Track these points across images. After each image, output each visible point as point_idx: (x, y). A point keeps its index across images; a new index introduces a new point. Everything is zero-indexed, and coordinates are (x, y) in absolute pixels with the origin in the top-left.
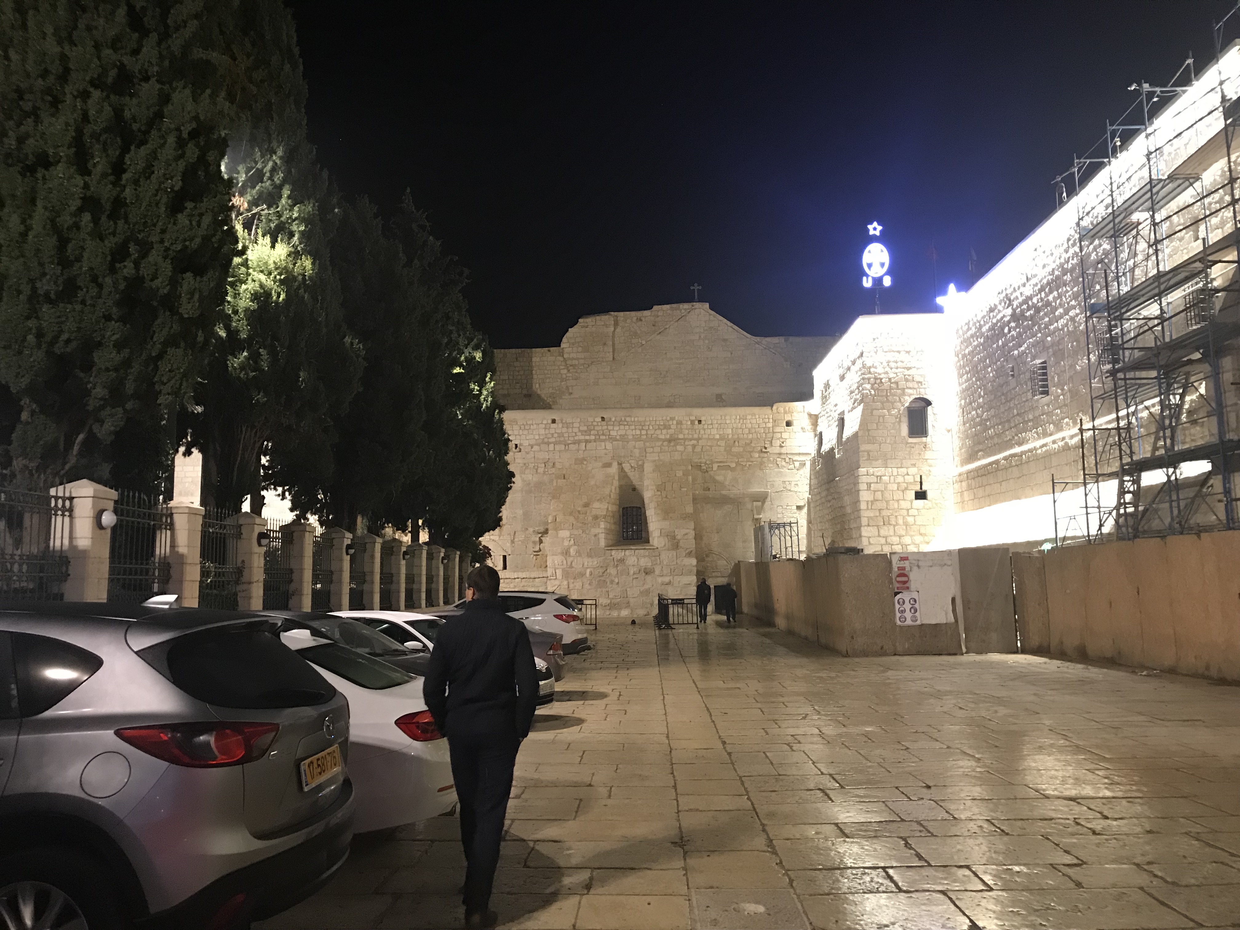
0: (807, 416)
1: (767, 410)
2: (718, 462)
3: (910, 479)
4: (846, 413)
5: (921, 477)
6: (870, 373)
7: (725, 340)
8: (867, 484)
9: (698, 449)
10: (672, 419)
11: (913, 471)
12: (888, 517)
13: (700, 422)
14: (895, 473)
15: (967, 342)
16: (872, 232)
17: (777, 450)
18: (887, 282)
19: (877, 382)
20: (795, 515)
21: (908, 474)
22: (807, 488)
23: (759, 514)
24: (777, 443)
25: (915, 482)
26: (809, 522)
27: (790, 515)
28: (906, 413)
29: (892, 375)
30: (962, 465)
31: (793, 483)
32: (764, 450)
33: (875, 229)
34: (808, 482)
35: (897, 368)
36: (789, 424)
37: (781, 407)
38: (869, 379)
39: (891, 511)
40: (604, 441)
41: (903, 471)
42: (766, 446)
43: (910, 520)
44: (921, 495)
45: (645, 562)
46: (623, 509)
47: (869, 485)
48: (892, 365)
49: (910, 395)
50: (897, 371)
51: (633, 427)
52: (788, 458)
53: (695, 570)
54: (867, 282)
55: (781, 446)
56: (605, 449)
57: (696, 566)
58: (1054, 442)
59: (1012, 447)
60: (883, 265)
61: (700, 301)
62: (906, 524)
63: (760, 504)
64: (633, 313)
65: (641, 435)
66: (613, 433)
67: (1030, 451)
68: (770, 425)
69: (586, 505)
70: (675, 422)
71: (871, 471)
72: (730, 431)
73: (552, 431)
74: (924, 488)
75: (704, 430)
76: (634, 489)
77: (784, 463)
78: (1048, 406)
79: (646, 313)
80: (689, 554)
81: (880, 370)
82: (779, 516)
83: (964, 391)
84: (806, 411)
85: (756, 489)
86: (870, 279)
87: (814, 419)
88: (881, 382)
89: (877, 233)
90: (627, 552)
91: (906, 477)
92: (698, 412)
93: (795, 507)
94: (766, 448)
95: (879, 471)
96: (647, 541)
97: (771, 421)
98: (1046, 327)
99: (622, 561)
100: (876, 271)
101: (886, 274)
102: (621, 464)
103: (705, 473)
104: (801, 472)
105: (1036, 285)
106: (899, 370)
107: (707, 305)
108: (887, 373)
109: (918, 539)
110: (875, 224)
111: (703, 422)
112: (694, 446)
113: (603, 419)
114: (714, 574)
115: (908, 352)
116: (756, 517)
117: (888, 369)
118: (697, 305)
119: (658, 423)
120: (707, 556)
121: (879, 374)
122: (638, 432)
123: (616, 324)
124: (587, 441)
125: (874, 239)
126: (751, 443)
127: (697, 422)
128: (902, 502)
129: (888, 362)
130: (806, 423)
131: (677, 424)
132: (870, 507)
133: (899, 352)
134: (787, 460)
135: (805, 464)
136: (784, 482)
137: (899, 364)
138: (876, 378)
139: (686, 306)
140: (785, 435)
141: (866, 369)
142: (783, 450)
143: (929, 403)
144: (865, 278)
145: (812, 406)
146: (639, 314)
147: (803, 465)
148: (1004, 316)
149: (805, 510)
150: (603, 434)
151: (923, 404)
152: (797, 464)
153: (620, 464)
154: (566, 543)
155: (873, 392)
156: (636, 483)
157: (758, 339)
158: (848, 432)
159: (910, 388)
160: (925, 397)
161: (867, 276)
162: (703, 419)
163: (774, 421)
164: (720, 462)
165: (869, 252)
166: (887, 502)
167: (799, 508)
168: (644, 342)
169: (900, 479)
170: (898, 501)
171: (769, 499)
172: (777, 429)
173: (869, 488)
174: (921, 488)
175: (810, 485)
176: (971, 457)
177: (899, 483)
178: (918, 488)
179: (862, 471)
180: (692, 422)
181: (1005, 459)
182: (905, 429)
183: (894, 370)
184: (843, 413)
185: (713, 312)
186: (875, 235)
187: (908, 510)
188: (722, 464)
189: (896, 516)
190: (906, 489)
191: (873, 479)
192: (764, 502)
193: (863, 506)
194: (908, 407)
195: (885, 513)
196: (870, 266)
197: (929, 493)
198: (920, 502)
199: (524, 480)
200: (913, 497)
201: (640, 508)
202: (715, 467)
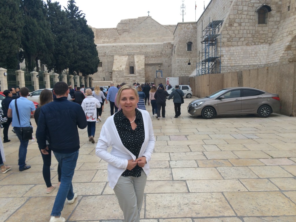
0: (171, 45)
1: (162, 44)
3: (187, 60)
5: (190, 60)
7: (155, 26)
8: (178, 61)
9: (146, 53)
11: (188, 58)
13: (147, 46)
17: (164, 53)
23: (160, 67)
24: (164, 51)
27: (167, 68)
31: (168, 61)
34: (171, 60)
37: (165, 43)
41: (186, 58)
45: (134, 79)
46: (130, 67)
49: (188, 41)
51: (131, 48)
53: (145, 80)
56: (125, 53)
62: (186, 70)
63: (160, 65)
65: (133, 50)
66: (127, 49)
69: (121, 66)
70: (141, 46)
71: (179, 58)
72: (153, 48)
73: (113, 49)
75: (148, 48)
77: (166, 56)
80: (143, 77)
82: (164, 68)
85: (159, 62)
87: (173, 46)
92: (146, 44)
96: (135, 74)
97: (163, 46)
99: (129, 79)
104: (170, 58)
108: (183, 36)
114: (150, 81)
115: (188, 31)
118: (149, 17)
123: (129, 22)
124: (121, 51)
126: (158, 51)
128: (185, 65)
129: (184, 33)
132: (178, 66)
133: (186, 31)
136: (166, 60)
138: (181, 37)
140: (166, 50)
142: (166, 53)
143: (192, 43)
150: (125, 50)
152: (169, 56)
153: (129, 57)
154: (116, 75)
155: (180, 41)
156: (132, 61)
166: (182, 65)
167: (169, 66)
168: (136, 26)
169: (185, 60)
171: (162, 64)
172: (164, 48)
173: (178, 63)
178: (189, 62)
179: (177, 58)
180: (145, 46)
182: (187, 49)
183: (185, 35)
187: (186, 67)
188: (152, 56)
189: (184, 69)
190: (186, 62)
194: (187, 44)
195: (182, 68)
197: (191, 63)
198: (189, 65)
199: (107, 60)
200: (188, 64)
201: (133, 67)
202: (150, 57)
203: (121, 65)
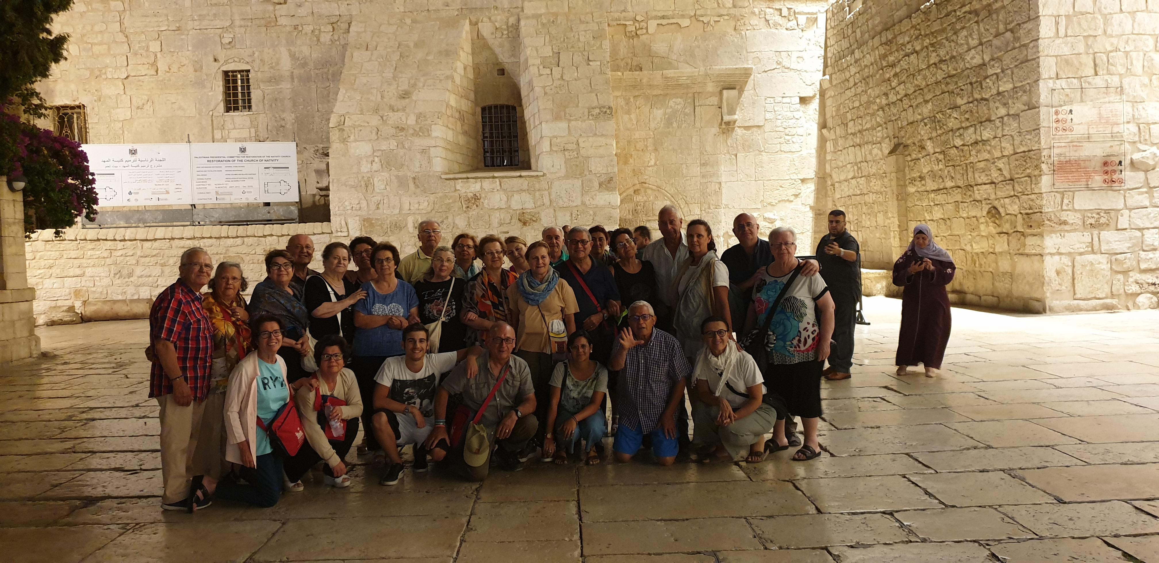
2: (656, 18)
12: (1107, 53)
20: (797, 115)
22: (820, 63)
23: (732, 112)
26: (822, 126)
27: (789, 114)
31: (795, 55)
34: (822, 52)
39: (1115, 41)
45: (522, 202)
46: (483, 109)
52: (785, 8)
57: (620, 208)
63: (734, 93)
69: (405, 95)
76: (502, 72)
77: (778, 18)
80: (606, 186)
85: (729, 64)
90: (487, 184)
93: (797, 100)
96: (527, 166)
99: (479, 196)
102: (476, 23)
103: (633, 37)
104: (809, 34)
116: (726, 118)
120: (637, 192)
132: (1062, 31)
134: (785, 12)
135: (816, 19)
136: (778, 53)
147: (812, 20)
149: (815, 104)
152: (802, 19)
153: (474, 24)
154: (365, 168)
156: (505, 58)
164: (663, 17)
166: (1106, 18)
167: (803, 100)
170: (1133, 14)
171: (750, 82)
175: (825, 58)
188: (664, 22)
189: (1127, 53)
192: (741, 91)
195: (1103, 44)
199: (293, 56)
201: (514, 108)
202: (652, 25)
203: (405, 86)
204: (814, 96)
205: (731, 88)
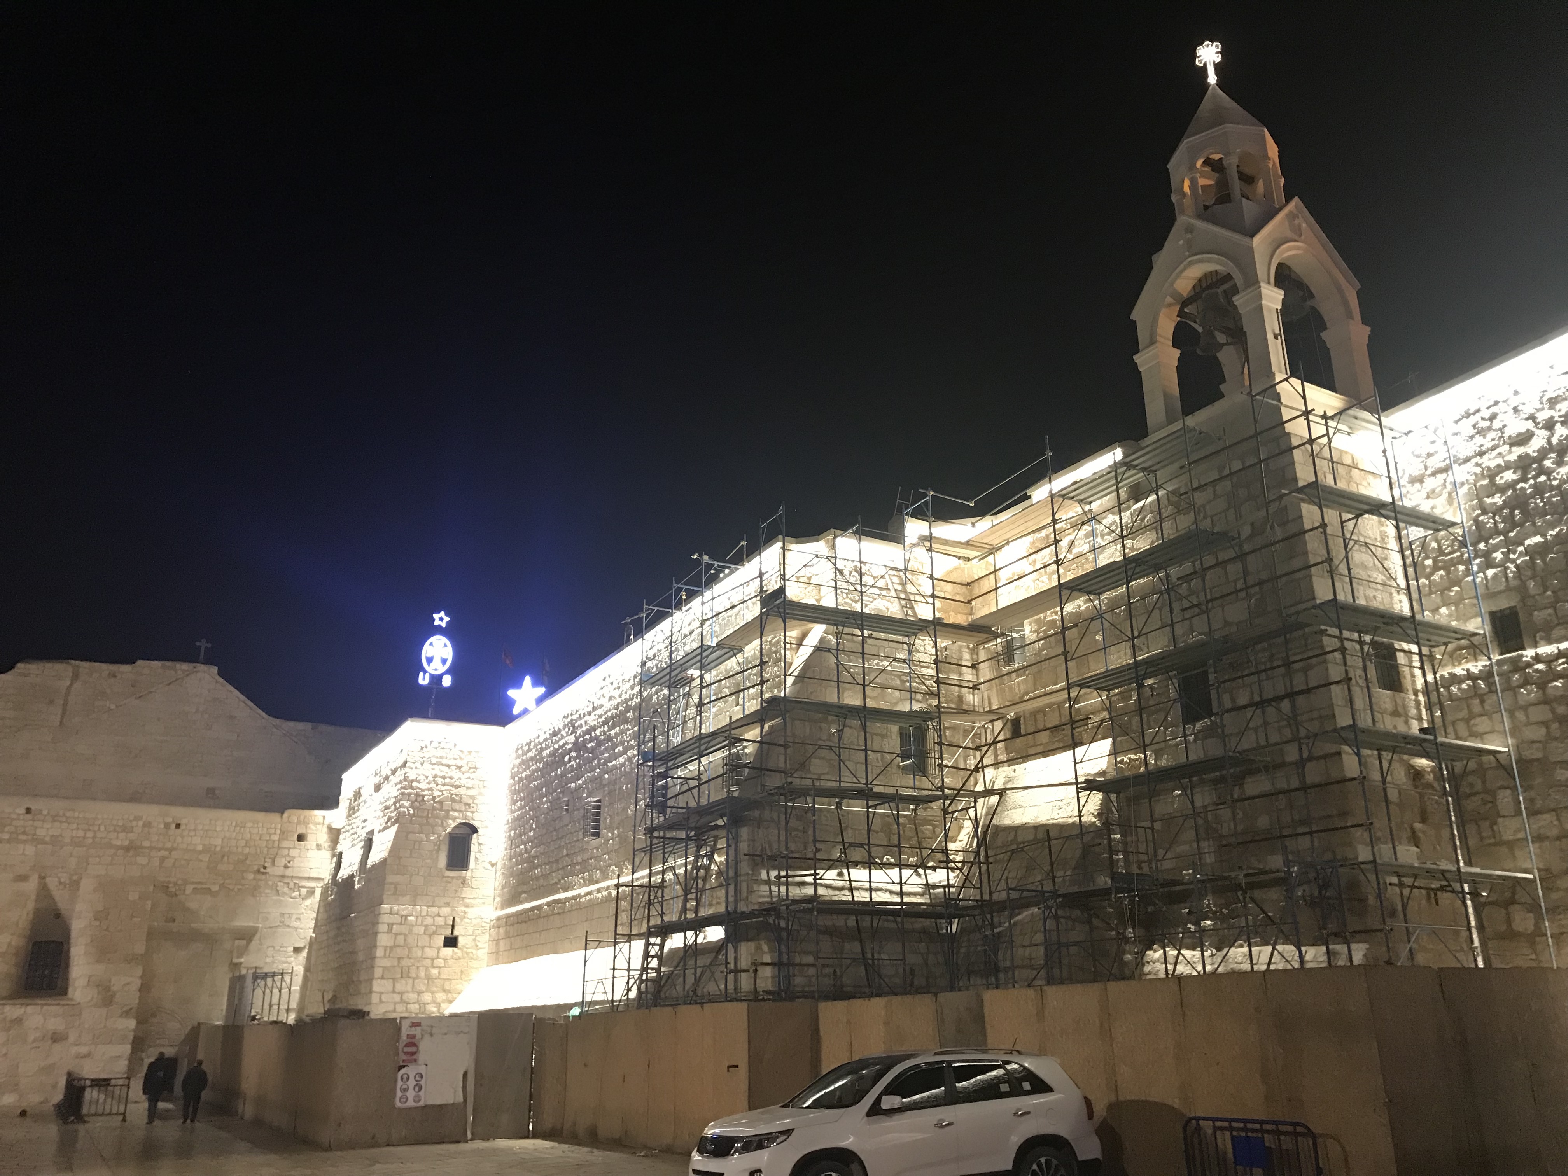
0: (325, 830)
1: (275, 817)
2: (193, 883)
3: (440, 921)
4: (376, 832)
5: (454, 919)
6: (411, 788)
7: (232, 718)
8: (388, 924)
9: (169, 863)
10: (138, 819)
11: (445, 911)
12: (409, 967)
13: (178, 826)
14: (424, 913)
15: (525, 764)
16: (437, 623)
17: (278, 870)
18: (447, 681)
19: (418, 800)
20: (290, 960)
21: (439, 915)
22: (312, 924)
23: (240, 955)
24: (282, 862)
25: (446, 924)
26: (307, 969)
27: (283, 959)
28: (447, 842)
29: (437, 793)
30: (502, 909)
31: (294, 917)
32: (262, 870)
33: (441, 619)
34: (315, 915)
35: (444, 785)
36: (301, 838)
37: (294, 815)
38: (409, 795)
39: (412, 961)
40: (25, 842)
41: (435, 910)
42: (266, 865)
43: (435, 972)
44: (451, 942)
45: (55, 1024)
46: (35, 944)
47: (391, 926)
48: (440, 781)
49: (454, 819)
50: (443, 788)
51: (75, 826)
52: (292, 882)
53: (131, 1035)
54: (424, 679)
55: (286, 867)
56: (23, 854)
57: (135, 1030)
58: (599, 891)
59: (557, 892)
60: (444, 661)
61: (208, 662)
62: (428, 977)
63: (244, 942)
64: (104, 666)
65: (84, 838)
66: (41, 832)
67: (574, 898)
68: (276, 838)
70: (141, 823)
71: (396, 908)
72: (219, 842)
74: (456, 933)
75: (183, 837)
76: (58, 916)
77: (286, 890)
78: (598, 850)
79: (125, 668)
80: (126, 1014)
81: (423, 785)
82: (268, 960)
83: (515, 820)
84: (327, 822)
85: (242, 922)
86: (427, 675)
87: (335, 835)
88: (423, 800)
89: (443, 624)
90: (30, 1009)
91: (437, 919)
92: (177, 812)
93: (292, 949)
94: (265, 868)
95: (405, 909)
96: (64, 992)
97: (278, 832)
98: (605, 763)
99: (19, 1021)
100: (436, 668)
101: (446, 673)
102: (44, 878)
103: (172, 896)
104: (308, 902)
105: (600, 716)
106: (447, 788)
107: (215, 669)
108: (431, 789)
109: (440, 996)
110: (442, 614)
111: (182, 827)
112: (163, 859)
113: (28, 811)
114: (158, 1042)
115: (459, 768)
116: (235, 961)
117: (433, 785)
118: (201, 667)
119: (115, 822)
120: (154, 1015)
121: (423, 790)
122: (81, 833)
123: (76, 677)
125: (439, 630)
126: (246, 859)
127: (173, 826)
128: (427, 950)
129: (435, 776)
130: (323, 837)
131: (144, 826)
132: (387, 955)
133: (449, 766)
134: (292, 885)
135: (313, 892)
136: (282, 915)
137: (447, 780)
138: (417, 795)
139: (186, 666)
140: (294, 853)
141: (408, 783)
142: (289, 872)
143: (474, 830)
144: (421, 674)
145: (335, 817)
146: (114, 668)
147: (311, 892)
148: (566, 743)
149: (304, 954)
150: (24, 833)
151: (468, 831)
152: (304, 891)
153: (42, 878)
155: (412, 812)
156: (63, 906)
157: (277, 722)
158: (375, 857)
159: (456, 811)
160: (472, 822)
161: (425, 672)
162: (183, 822)
163: (283, 833)
164: (199, 883)
165: (431, 644)
166: (410, 949)
167: (297, 950)
168: (113, 707)
169: (429, 921)
170: (423, 948)
171: (257, 936)
172: (285, 844)
173: (390, 931)
174: (452, 933)
175: (316, 920)
176: (513, 898)
177: (426, 926)
178: (448, 933)
179: (385, 907)
180: (167, 826)
181: (548, 904)
182: (443, 860)
183: (439, 787)
184: (371, 832)
185: (221, 680)
186: (440, 626)
187: (433, 960)
188: (199, 886)
189: (418, 968)
190: (435, 933)
191: (396, 919)
192: (250, 940)
193: (379, 953)
194: (450, 833)
195: (405, 963)
196: (430, 660)
197: (460, 940)
198: (449, 951)
200: (442, 943)
201: (62, 945)
202: (189, 889)
204: (304, 947)
205: (241, 939)
